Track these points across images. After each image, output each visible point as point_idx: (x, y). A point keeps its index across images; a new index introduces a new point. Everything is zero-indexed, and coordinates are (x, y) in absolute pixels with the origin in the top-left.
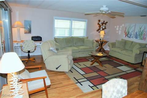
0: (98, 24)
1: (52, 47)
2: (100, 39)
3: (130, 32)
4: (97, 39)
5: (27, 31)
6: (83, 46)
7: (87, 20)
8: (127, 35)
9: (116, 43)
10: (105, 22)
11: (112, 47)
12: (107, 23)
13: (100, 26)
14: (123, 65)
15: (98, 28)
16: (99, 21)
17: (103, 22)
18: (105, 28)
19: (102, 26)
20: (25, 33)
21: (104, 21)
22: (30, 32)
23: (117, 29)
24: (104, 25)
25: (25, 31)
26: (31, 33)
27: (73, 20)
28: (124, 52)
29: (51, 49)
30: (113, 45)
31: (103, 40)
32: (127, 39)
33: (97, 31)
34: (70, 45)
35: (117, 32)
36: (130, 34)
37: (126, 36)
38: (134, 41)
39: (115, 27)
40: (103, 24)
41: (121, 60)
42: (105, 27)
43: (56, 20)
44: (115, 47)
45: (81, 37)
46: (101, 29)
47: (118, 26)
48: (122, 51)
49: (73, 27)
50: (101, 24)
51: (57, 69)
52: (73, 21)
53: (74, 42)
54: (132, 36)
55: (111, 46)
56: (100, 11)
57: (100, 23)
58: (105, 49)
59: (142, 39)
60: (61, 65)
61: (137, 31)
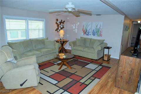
0: (57, 23)
1: (10, 57)
2: (61, 39)
3: (88, 29)
4: (56, 39)
6: (44, 48)
7: (44, 20)
8: (85, 32)
9: (76, 41)
10: (62, 21)
11: (74, 46)
12: (64, 22)
13: (58, 26)
14: (89, 63)
16: (57, 20)
17: (61, 21)
18: (63, 27)
19: (60, 26)
21: (62, 20)
23: (74, 27)
24: (62, 24)
28: (86, 49)
29: (9, 60)
30: (74, 43)
31: (63, 40)
32: (85, 36)
33: (56, 30)
34: (29, 49)
35: (74, 30)
36: (88, 31)
37: (84, 34)
38: (92, 38)
39: (72, 25)
40: (60, 23)
41: (85, 57)
42: (63, 26)
44: (76, 46)
45: (40, 39)
46: (60, 29)
47: (74, 25)
48: (84, 49)
50: (59, 24)
51: (21, 85)
52: (29, 21)
53: (34, 46)
54: (89, 34)
55: (72, 45)
56: (66, 8)
57: (58, 22)
58: (66, 48)
59: (99, 36)
60: (27, 80)
61: (94, 29)
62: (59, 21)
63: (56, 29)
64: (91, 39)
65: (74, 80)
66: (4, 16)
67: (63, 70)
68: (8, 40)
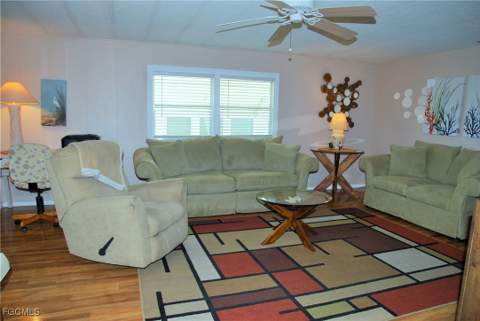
0: (324, 89)
2: (331, 145)
3: (447, 110)
5: (51, 115)
6: (259, 170)
7: (277, 76)
8: (436, 122)
9: (389, 156)
10: (350, 83)
11: (376, 174)
12: (359, 83)
13: (331, 98)
14: (411, 247)
15: (325, 104)
16: (327, 77)
17: (343, 82)
18: (353, 104)
19: (339, 98)
20: (43, 124)
21: (347, 79)
22: (61, 119)
24: (347, 93)
25: (42, 117)
26: (65, 125)
27: (222, 76)
28: (420, 191)
30: (381, 164)
31: (340, 148)
32: (437, 139)
33: (322, 115)
34: (206, 167)
36: (446, 118)
37: (431, 130)
38: (464, 147)
39: (397, 96)
40: (341, 88)
42: (352, 99)
43: (157, 78)
44: (387, 174)
45: (253, 139)
46: (338, 108)
47: (409, 93)
48: (409, 185)
49: (223, 101)
50: (335, 91)
53: (225, 157)
54: (454, 128)
55: (370, 169)
57: (330, 87)
60: (112, 239)
61: (475, 105)
62: (337, 80)
63: (321, 109)
64: (457, 151)
65: (280, 286)
66: (151, 68)
67: (278, 248)
68: (157, 134)
